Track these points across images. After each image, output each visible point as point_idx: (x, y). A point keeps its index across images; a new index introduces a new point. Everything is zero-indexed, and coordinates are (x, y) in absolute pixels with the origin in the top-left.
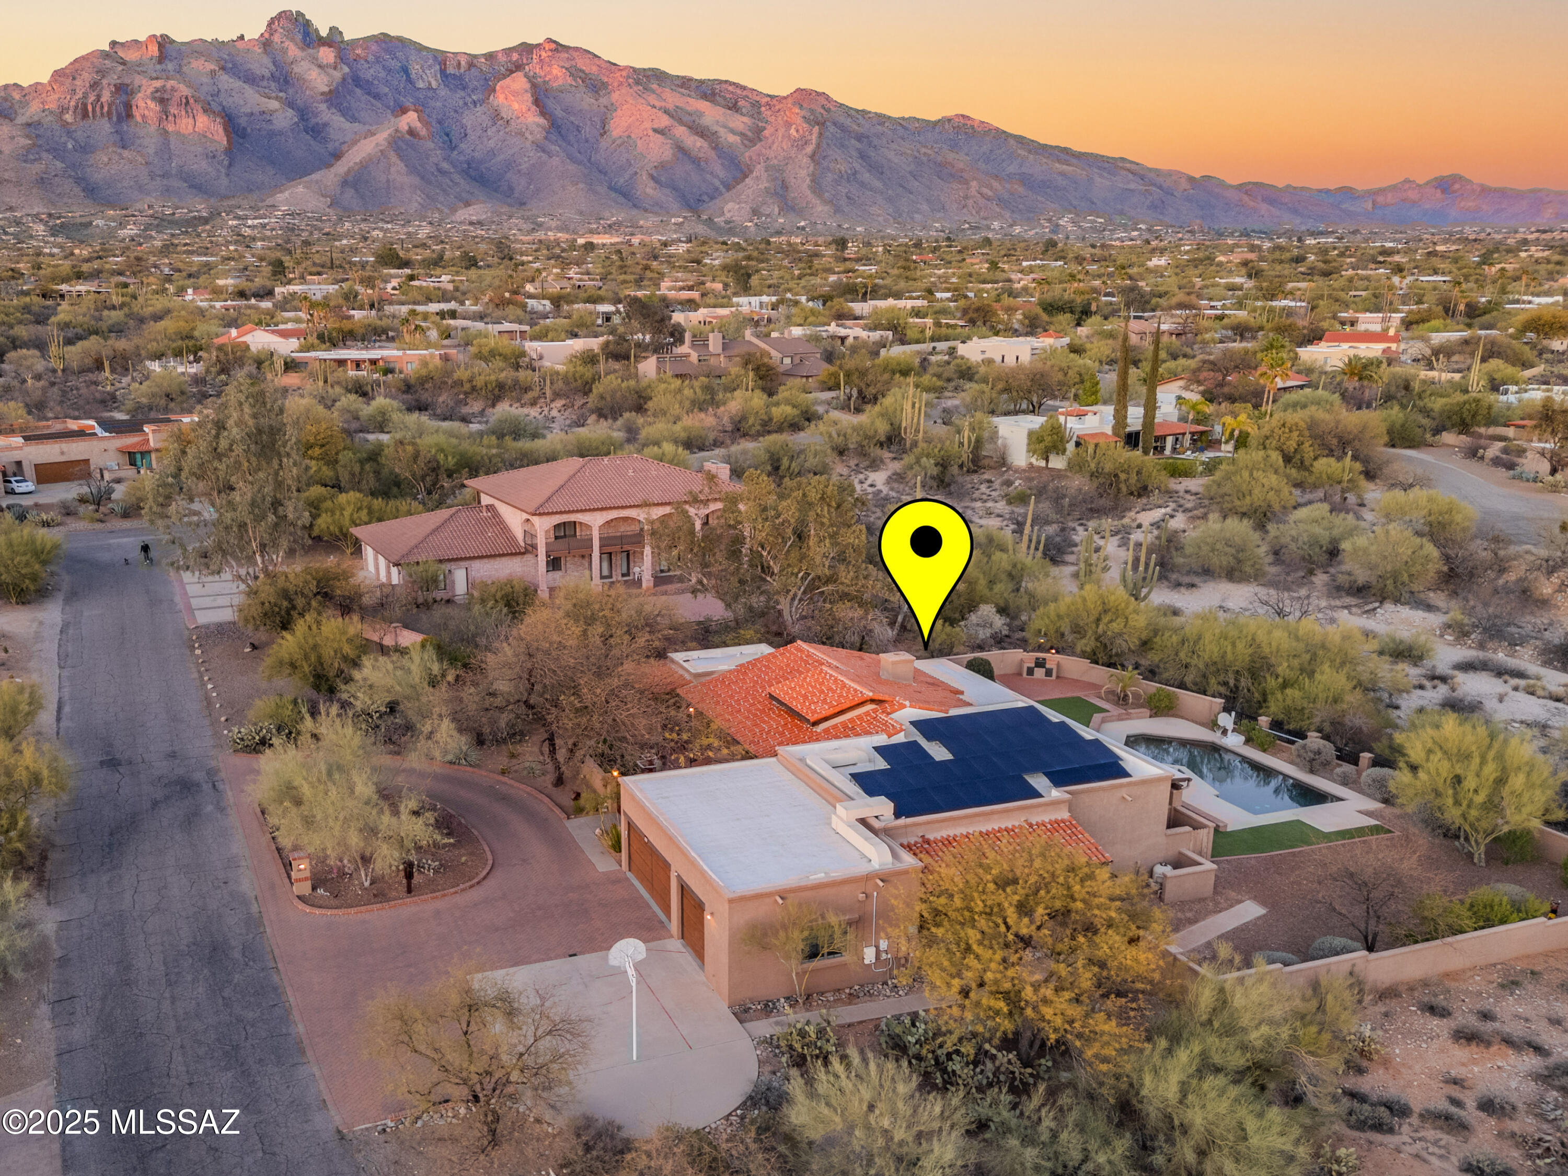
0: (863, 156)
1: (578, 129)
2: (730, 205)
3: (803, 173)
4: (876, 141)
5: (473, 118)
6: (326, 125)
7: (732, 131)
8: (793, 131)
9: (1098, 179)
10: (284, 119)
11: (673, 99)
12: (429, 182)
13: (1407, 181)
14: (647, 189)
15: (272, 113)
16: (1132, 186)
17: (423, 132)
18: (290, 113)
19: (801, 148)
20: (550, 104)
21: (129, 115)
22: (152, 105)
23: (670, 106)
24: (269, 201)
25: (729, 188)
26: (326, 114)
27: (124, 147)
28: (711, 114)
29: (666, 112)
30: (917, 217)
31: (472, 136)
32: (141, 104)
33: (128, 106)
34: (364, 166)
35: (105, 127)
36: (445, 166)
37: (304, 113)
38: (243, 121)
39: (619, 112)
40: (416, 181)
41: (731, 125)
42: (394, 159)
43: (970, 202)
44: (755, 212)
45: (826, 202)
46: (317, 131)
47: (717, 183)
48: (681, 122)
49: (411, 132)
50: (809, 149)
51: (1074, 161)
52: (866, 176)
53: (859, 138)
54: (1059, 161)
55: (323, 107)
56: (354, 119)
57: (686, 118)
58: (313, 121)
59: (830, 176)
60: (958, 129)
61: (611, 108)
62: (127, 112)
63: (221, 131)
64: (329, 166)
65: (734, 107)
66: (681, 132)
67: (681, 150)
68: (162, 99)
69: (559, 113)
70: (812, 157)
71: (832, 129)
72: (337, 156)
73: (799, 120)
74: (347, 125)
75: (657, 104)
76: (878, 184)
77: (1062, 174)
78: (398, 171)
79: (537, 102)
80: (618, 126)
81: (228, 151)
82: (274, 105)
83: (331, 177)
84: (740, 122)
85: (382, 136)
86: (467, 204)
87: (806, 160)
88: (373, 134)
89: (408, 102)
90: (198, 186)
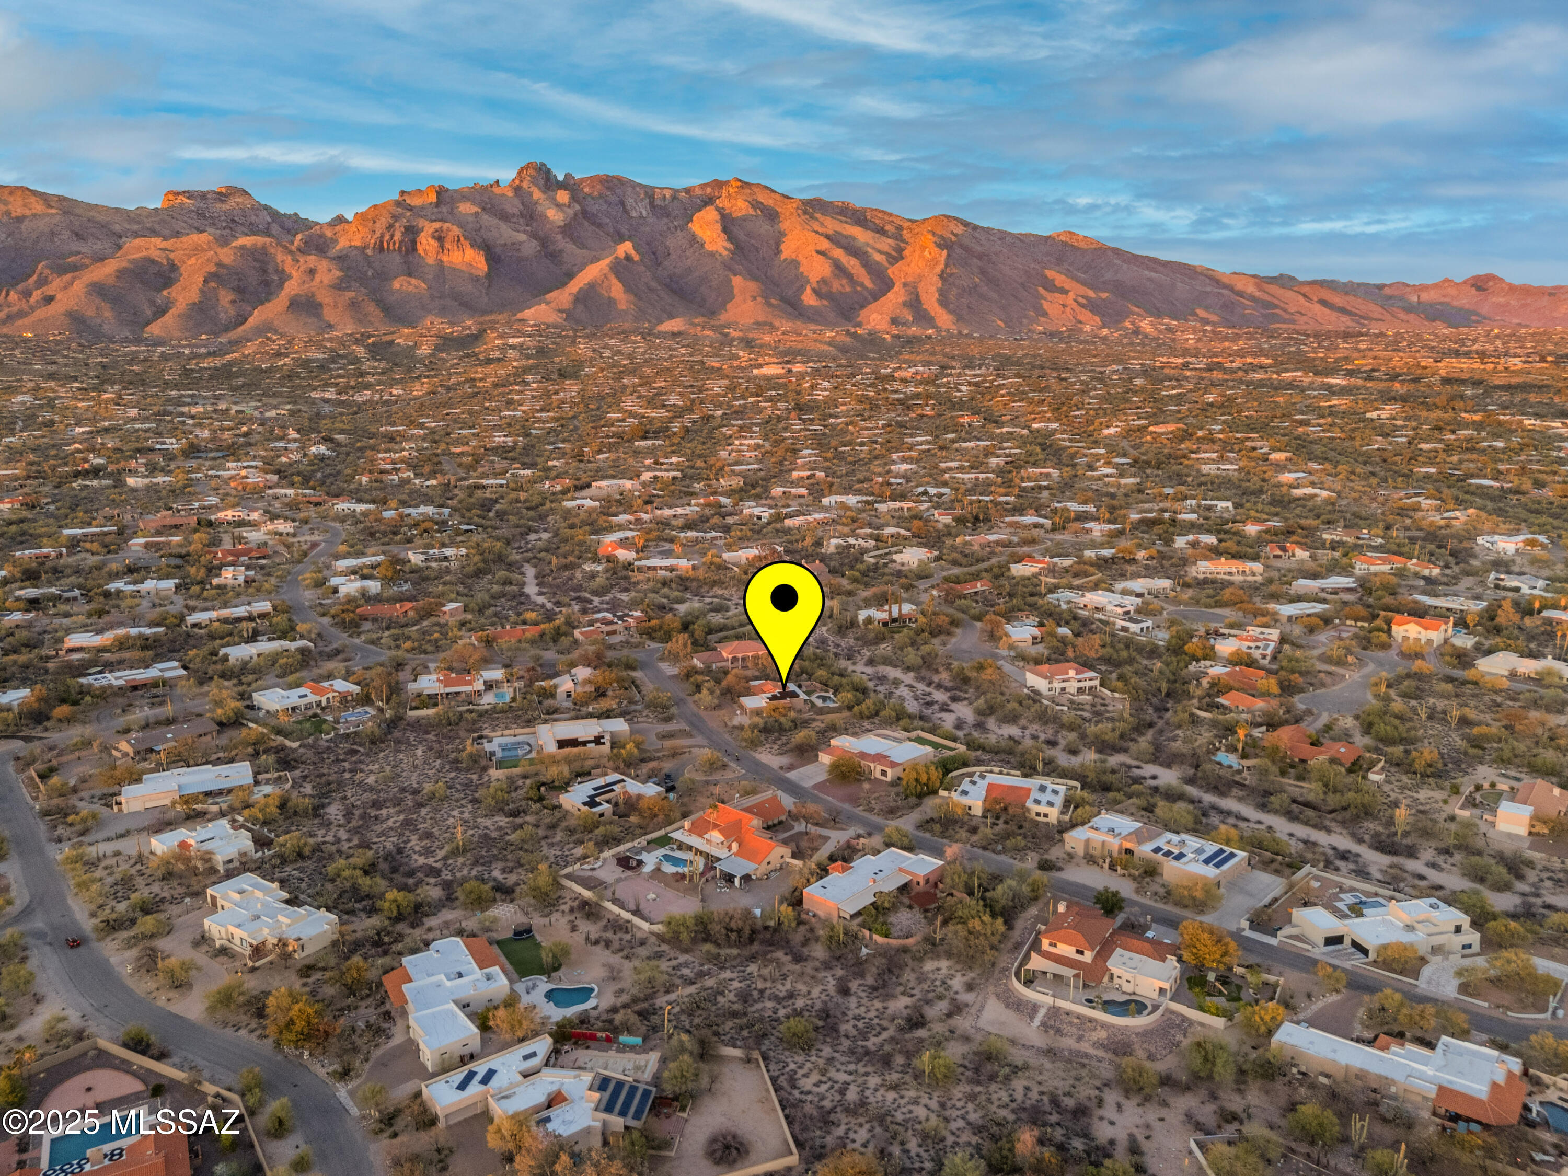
0: (983, 272)
1: (757, 250)
2: (874, 316)
3: (933, 289)
4: (994, 258)
5: (674, 242)
6: (561, 251)
7: (880, 252)
8: (926, 253)
9: (1179, 285)
10: (530, 247)
11: (831, 225)
12: (640, 299)
13: (1447, 280)
14: (809, 299)
15: (521, 243)
16: (1209, 289)
17: (636, 258)
18: (534, 243)
19: (932, 268)
20: (736, 230)
21: (415, 249)
22: (432, 242)
23: (831, 232)
24: (520, 316)
25: (876, 299)
26: (562, 243)
27: (410, 275)
28: (861, 236)
29: (828, 237)
30: (1025, 321)
31: (673, 256)
32: (424, 241)
33: (414, 243)
34: (592, 287)
35: (397, 258)
36: (653, 284)
37: (544, 241)
38: (498, 250)
39: (789, 237)
40: (632, 298)
41: (878, 246)
42: (614, 281)
43: (1068, 310)
44: (894, 321)
45: (950, 312)
46: (552, 255)
47: (866, 294)
48: (838, 244)
49: (628, 258)
50: (938, 270)
51: (1161, 269)
52: (984, 289)
53: (980, 257)
54: (1148, 268)
55: (559, 237)
56: (583, 246)
57: (843, 241)
58: (551, 248)
59: (954, 291)
60: (1065, 244)
61: (782, 234)
62: (412, 247)
63: (483, 259)
64: (564, 284)
65: (881, 231)
66: (838, 253)
67: (839, 268)
68: (440, 238)
69: (742, 237)
70: (941, 276)
71: (958, 251)
72: (570, 276)
73: (932, 245)
74: (578, 251)
75: (821, 230)
76: (993, 295)
77: (1149, 279)
78: (617, 290)
79: (725, 230)
80: (787, 251)
81: (488, 276)
82: (523, 237)
83: (564, 296)
84: (886, 244)
85: (604, 264)
86: (671, 317)
87: (935, 279)
88: (598, 260)
89: (624, 230)
90: (468, 306)
